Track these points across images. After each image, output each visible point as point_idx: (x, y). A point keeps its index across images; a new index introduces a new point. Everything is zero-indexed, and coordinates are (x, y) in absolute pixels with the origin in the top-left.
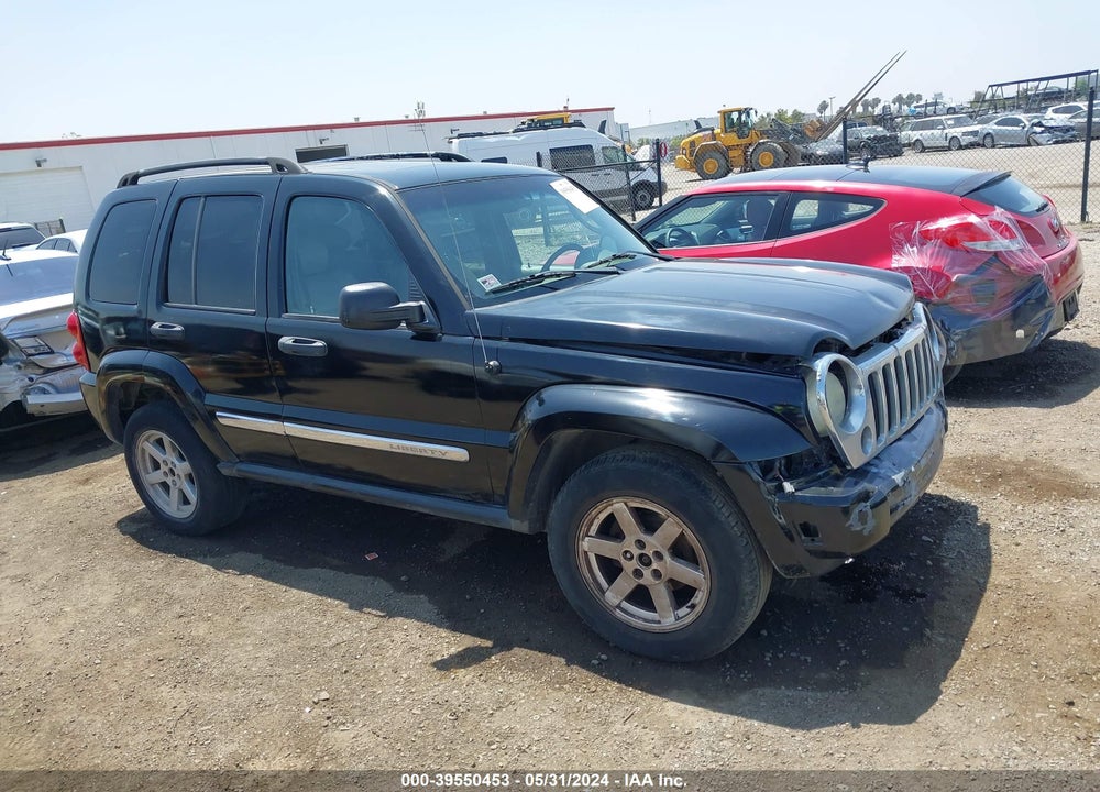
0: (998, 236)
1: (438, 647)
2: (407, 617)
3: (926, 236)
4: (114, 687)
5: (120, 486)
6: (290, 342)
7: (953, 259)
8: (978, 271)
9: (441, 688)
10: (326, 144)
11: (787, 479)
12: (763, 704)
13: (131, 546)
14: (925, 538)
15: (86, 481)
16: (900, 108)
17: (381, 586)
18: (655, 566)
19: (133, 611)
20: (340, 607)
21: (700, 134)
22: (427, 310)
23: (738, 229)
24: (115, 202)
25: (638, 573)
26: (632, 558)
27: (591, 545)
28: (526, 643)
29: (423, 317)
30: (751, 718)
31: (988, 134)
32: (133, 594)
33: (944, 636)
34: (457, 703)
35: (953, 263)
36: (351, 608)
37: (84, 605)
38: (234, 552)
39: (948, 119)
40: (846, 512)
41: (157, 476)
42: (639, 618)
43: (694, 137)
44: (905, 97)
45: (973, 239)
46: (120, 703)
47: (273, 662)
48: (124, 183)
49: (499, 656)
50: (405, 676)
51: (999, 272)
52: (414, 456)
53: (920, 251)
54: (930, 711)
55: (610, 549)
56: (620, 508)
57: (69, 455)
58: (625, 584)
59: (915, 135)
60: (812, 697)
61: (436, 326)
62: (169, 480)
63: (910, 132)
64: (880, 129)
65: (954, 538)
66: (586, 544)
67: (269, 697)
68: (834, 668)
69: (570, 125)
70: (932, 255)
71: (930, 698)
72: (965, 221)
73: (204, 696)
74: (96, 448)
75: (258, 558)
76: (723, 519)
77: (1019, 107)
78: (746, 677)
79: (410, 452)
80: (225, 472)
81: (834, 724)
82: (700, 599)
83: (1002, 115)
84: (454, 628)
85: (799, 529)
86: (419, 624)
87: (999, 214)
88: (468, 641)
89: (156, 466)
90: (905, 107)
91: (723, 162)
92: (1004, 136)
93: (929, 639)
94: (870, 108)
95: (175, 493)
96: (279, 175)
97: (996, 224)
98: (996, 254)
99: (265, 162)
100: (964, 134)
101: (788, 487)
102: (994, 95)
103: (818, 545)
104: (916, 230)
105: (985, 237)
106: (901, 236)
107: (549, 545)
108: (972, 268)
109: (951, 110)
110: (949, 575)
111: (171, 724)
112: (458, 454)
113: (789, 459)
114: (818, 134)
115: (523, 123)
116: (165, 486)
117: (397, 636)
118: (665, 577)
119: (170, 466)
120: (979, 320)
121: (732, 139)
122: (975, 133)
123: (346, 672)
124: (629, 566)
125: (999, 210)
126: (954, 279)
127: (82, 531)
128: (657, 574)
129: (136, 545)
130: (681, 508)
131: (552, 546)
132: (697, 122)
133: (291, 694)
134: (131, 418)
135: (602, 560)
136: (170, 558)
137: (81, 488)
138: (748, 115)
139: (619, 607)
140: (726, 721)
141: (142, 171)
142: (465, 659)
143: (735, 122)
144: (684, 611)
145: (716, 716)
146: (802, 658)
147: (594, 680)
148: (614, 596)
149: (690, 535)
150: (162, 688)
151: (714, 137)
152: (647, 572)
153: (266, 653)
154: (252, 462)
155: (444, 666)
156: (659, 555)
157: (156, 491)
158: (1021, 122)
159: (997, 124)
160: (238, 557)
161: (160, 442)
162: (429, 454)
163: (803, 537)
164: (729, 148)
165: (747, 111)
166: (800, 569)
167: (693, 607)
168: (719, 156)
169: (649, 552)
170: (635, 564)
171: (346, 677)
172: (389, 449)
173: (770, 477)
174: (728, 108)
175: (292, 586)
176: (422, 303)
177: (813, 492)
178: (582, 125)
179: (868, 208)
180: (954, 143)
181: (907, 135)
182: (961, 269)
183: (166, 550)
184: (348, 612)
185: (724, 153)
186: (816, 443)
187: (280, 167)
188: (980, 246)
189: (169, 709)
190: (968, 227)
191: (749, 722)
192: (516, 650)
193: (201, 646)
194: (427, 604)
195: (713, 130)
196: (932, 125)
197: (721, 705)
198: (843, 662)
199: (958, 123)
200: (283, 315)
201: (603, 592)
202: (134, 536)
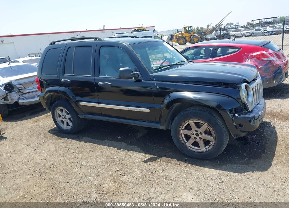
0: (271, 57)
1: (143, 158)
2: (133, 151)
3: (252, 57)
4: (62, 169)
5: (46, 123)
6: (102, 83)
7: (259, 62)
8: (265, 65)
9: (147, 167)
10: (79, 36)
11: (236, 113)
12: (229, 168)
13: (54, 137)
14: (259, 130)
15: (36, 122)
16: (228, 26)
17: (123, 144)
18: (200, 136)
19: (61, 152)
20: (115, 149)
21: (178, 33)
22: (139, 74)
23: (199, 56)
24: (49, 49)
25: (195, 138)
26: (194, 134)
27: (183, 132)
28: (165, 156)
29: (138, 76)
30: (227, 171)
31: (253, 33)
32: (59, 148)
33: (270, 152)
34: (152, 170)
35: (259, 64)
36: (118, 149)
37: (47, 150)
38: (83, 137)
39: (242, 29)
40: (250, 121)
41: (61, 119)
42: (195, 149)
43: (177, 34)
44: (229, 23)
45: (264, 57)
46: (65, 173)
47: (102, 162)
48: (51, 44)
49: (159, 159)
50: (137, 164)
51: (271, 66)
52: (135, 111)
53: (251, 61)
54: (270, 168)
55: (188, 132)
56: (191, 122)
57: (30, 115)
58: (192, 141)
59: (234, 33)
60: (241, 166)
61: (142, 78)
62: (64, 120)
63: (232, 32)
64: (225, 32)
65: (266, 130)
66: (181, 131)
67: (103, 170)
68: (244, 160)
69: (146, 31)
70: (254, 61)
71: (270, 165)
72: (262, 53)
73: (86, 171)
74: (36, 114)
75: (89, 138)
76: (219, 124)
77: (259, 26)
78: (223, 162)
79: (134, 110)
80: (80, 117)
81: (247, 172)
82: (212, 144)
83: (256, 28)
84: (146, 153)
85: (238, 125)
86: (137, 153)
87: (270, 51)
88: (150, 156)
89: (60, 116)
90: (229, 26)
91: (184, 40)
92: (257, 33)
93: (266, 152)
94: (220, 26)
95: (65, 123)
96: (96, 41)
97: (270, 54)
98: (270, 61)
99: (92, 38)
100: (247, 33)
101: (237, 115)
102: (253, 23)
103: (243, 129)
104: (250, 55)
105: (267, 57)
106: (246, 57)
107: (171, 132)
108: (264, 65)
109: (242, 27)
110: (268, 138)
111: (80, 177)
112: (147, 110)
113: (235, 109)
114: (209, 33)
115: (133, 30)
116: (63, 122)
117: (132, 155)
118: (203, 139)
119: (64, 116)
120: (265, 78)
121: (187, 34)
122: (249, 33)
123: (121, 164)
124: (193, 136)
125: (270, 50)
126: (259, 67)
127: (40, 133)
128: (200, 138)
129: (56, 136)
130: (208, 121)
131: (172, 132)
132: (177, 30)
133: (108, 169)
134: (54, 104)
135: (185, 135)
136: (66, 139)
137: (36, 124)
138: (191, 28)
139: (190, 146)
140: (221, 172)
141: (56, 41)
142: (151, 160)
143: (188, 30)
144: (208, 146)
145: (218, 171)
146: (236, 158)
147: (185, 164)
148: (189, 144)
149: (210, 128)
150: (74, 169)
151: (182, 34)
152: (198, 138)
153: (99, 160)
154: (88, 114)
155: (146, 162)
156: (201, 133)
157: (60, 122)
158: (261, 30)
159: (255, 30)
160: (84, 138)
161: (62, 110)
162: (139, 111)
163: (239, 127)
164: (186, 37)
165: (191, 27)
166: (238, 135)
167: (210, 146)
168: (184, 39)
169: (199, 133)
170: (194, 136)
171: (122, 165)
172: (128, 110)
173: (232, 113)
174: (185, 26)
175: (101, 145)
176: (138, 72)
177: (242, 116)
178: (149, 31)
179: (237, 50)
180: (244, 35)
181: (232, 33)
182: (261, 65)
183: (64, 137)
184: (117, 150)
185: (184, 38)
186: (242, 105)
187: (96, 39)
188: (266, 59)
189: (78, 174)
190: (263, 54)
191: (227, 172)
192: (163, 158)
193: (81, 159)
194: (137, 148)
195: (182, 32)
196: (238, 31)
197: (218, 168)
198: (246, 158)
199: (245, 30)
200: (99, 77)
201: (186, 143)
202: (54, 134)
